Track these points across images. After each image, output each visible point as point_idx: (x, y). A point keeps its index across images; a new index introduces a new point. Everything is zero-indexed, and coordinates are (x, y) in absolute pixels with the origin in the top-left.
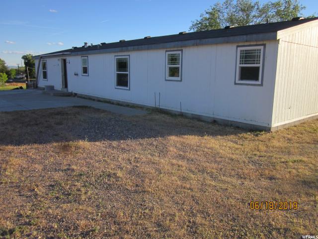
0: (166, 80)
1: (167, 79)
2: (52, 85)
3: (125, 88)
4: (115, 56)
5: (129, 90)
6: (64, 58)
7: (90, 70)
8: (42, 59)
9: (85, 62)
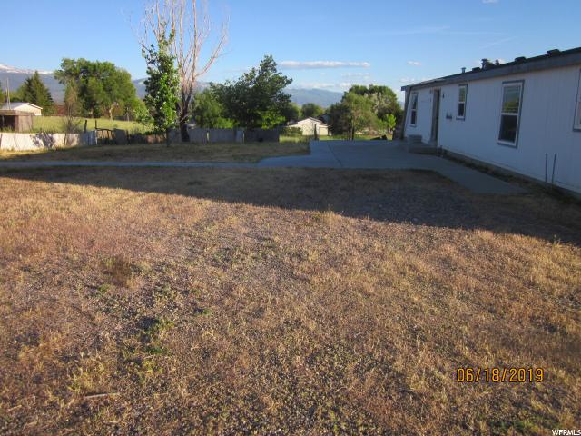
0: (575, 130)
1: (576, 127)
2: (420, 134)
3: (510, 143)
4: (503, 83)
5: (517, 147)
6: (438, 88)
7: (467, 110)
8: (412, 92)
9: (463, 95)
